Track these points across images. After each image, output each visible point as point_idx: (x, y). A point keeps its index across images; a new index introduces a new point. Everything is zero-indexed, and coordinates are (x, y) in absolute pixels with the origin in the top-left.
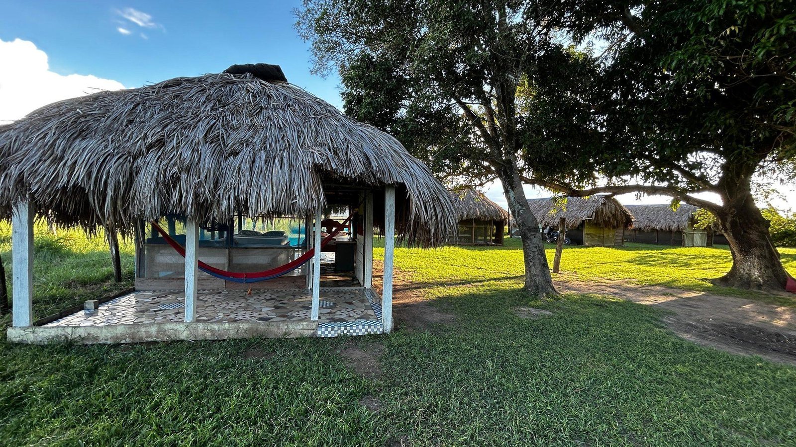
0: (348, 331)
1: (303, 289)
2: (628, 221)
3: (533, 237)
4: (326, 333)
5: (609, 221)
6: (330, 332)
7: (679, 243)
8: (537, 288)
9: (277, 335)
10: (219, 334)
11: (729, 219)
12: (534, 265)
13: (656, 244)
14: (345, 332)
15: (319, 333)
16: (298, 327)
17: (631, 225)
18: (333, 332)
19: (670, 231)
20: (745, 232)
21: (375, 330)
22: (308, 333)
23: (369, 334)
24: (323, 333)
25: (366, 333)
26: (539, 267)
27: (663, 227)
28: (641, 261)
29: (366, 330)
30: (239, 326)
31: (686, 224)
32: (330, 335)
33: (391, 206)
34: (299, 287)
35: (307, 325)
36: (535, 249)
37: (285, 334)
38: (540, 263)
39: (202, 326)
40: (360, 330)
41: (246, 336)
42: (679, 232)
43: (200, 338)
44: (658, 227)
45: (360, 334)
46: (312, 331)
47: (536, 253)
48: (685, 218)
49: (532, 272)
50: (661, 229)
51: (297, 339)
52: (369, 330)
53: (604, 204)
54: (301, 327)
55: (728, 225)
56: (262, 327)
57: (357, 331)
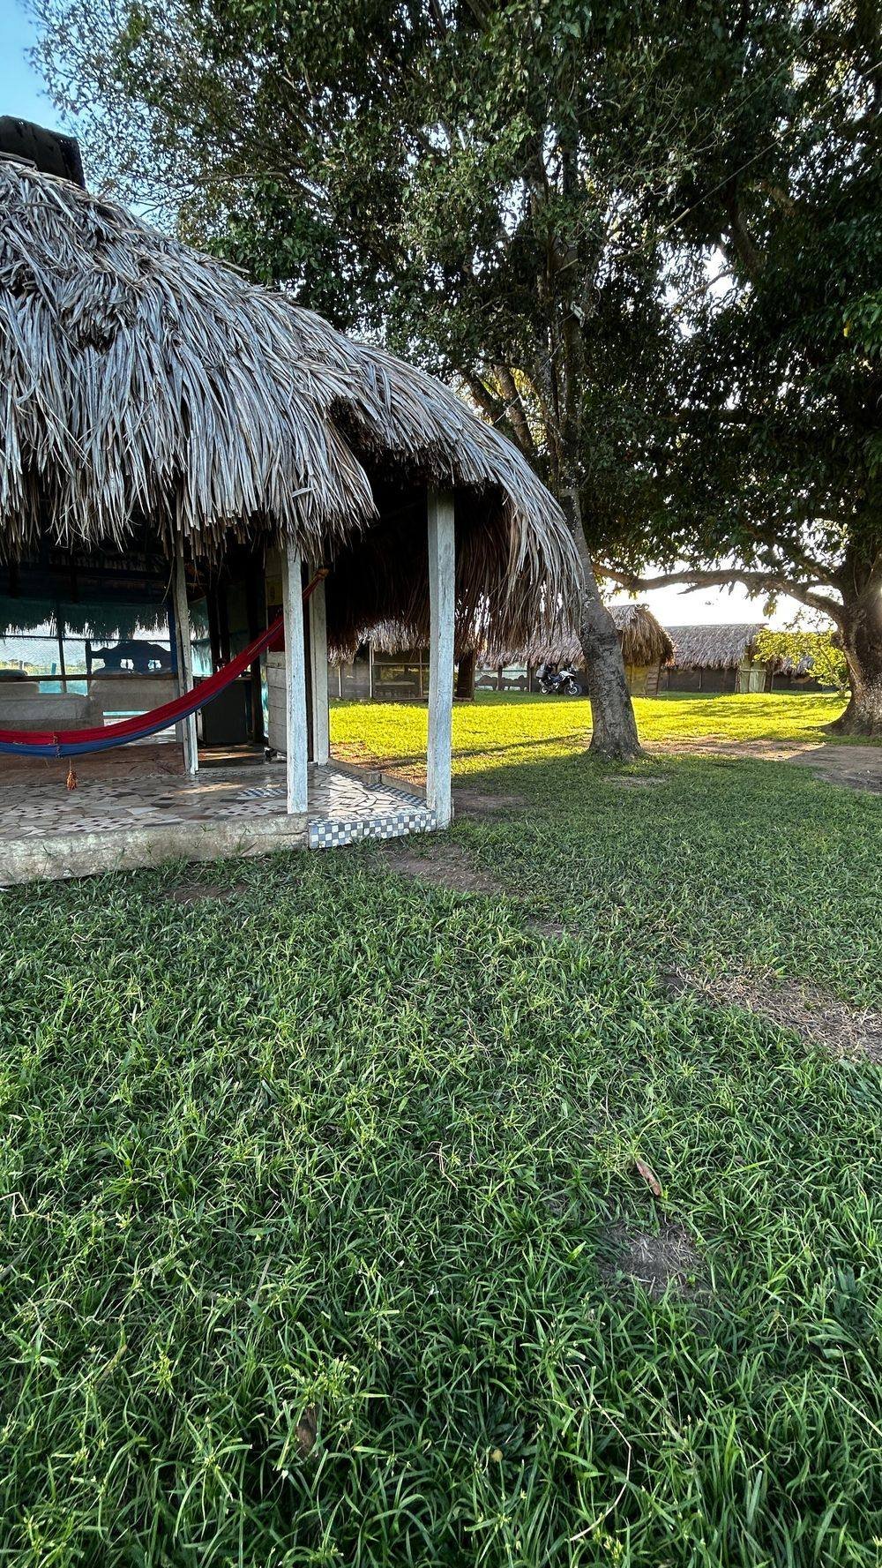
0: (372, 831)
1: (177, 773)
2: (667, 652)
3: (607, 653)
4: (329, 837)
5: (641, 651)
6: (335, 836)
7: (731, 689)
8: (618, 746)
9: (221, 853)
10: (74, 864)
11: (855, 628)
12: (611, 705)
13: (699, 691)
14: (367, 832)
15: (314, 838)
16: (268, 830)
17: (669, 659)
18: (342, 835)
19: (721, 669)
20: (872, 648)
21: (423, 825)
22: (290, 841)
23: (412, 832)
24: (322, 838)
25: (407, 831)
26: (619, 708)
27: (711, 662)
28: (703, 712)
29: (406, 826)
30: (123, 839)
31: (742, 655)
32: (335, 843)
33: (447, 548)
34: (169, 770)
35: (287, 825)
36: (613, 677)
37: (239, 847)
38: (621, 701)
39: (24, 847)
40: (395, 827)
41: (146, 861)
42: (733, 670)
43: (23, 878)
44: (703, 664)
45: (395, 834)
46: (298, 837)
47: (614, 683)
48: (741, 646)
49: (607, 719)
50: (708, 666)
51: (268, 856)
52: (412, 825)
53: (634, 621)
54: (274, 829)
55: (852, 638)
56: (183, 837)
57: (390, 828)
